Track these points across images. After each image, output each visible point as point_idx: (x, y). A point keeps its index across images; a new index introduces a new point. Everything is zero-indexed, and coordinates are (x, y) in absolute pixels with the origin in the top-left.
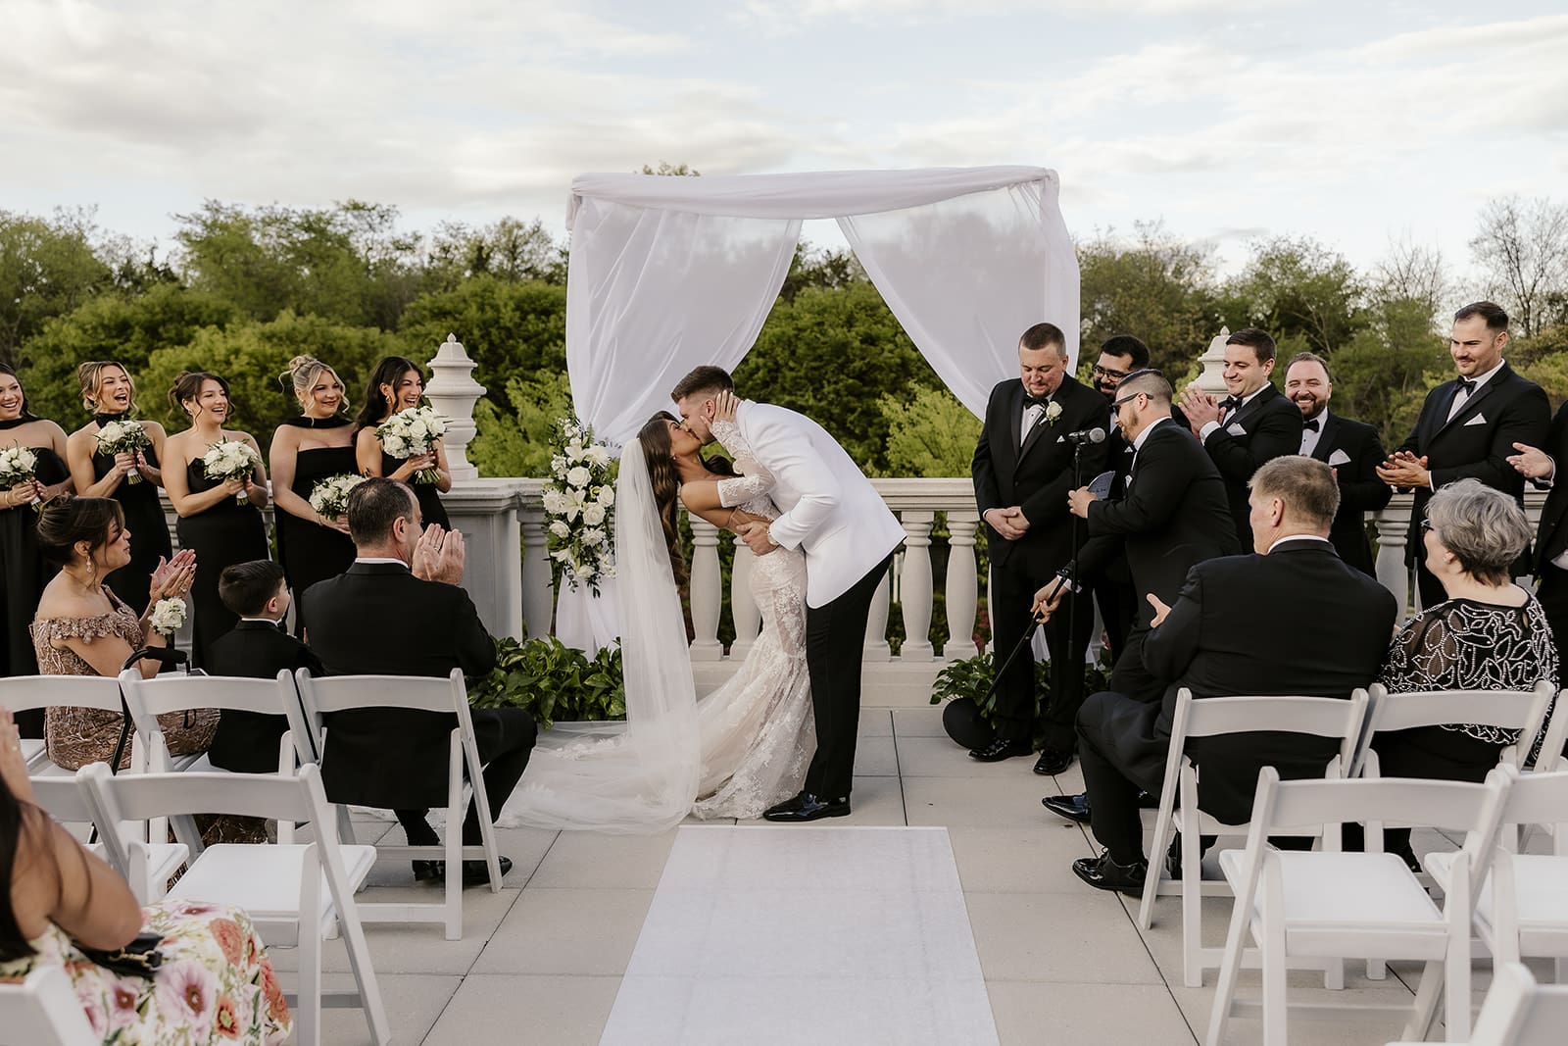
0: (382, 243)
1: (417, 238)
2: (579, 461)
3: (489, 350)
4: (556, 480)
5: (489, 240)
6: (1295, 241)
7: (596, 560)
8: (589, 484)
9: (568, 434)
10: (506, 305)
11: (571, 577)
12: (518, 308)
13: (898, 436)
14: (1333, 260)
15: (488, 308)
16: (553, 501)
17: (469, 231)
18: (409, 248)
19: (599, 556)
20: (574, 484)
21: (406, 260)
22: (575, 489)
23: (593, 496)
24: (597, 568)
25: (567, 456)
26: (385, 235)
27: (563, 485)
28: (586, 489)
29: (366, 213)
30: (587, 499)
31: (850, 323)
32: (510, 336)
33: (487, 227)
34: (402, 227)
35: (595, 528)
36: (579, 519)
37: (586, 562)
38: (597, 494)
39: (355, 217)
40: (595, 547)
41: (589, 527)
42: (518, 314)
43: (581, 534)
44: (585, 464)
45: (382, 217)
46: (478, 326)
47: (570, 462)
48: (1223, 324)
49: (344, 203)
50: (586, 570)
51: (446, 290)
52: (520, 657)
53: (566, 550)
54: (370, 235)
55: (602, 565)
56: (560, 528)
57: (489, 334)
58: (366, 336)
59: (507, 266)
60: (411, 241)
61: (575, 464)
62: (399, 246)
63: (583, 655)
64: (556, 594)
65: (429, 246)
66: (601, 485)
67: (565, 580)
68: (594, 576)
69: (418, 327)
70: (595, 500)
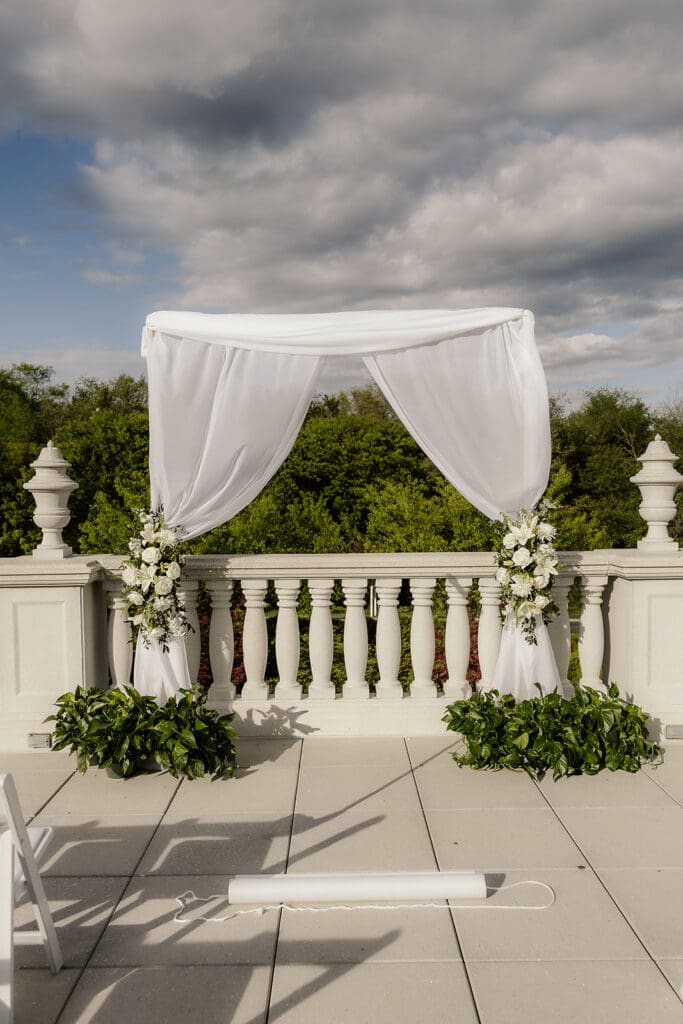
0: (43, 391)
1: (67, 387)
2: (152, 542)
3: (109, 457)
4: (132, 558)
5: (111, 388)
6: (612, 391)
7: (165, 622)
8: (160, 562)
9: (143, 520)
10: (121, 429)
11: (145, 637)
12: (128, 430)
13: (375, 512)
14: (635, 401)
15: (109, 431)
16: (129, 576)
17: (99, 383)
18: (61, 394)
19: (169, 619)
20: (148, 561)
21: (58, 400)
22: (148, 565)
23: (163, 571)
24: (167, 629)
25: (142, 538)
26: (45, 385)
27: (138, 563)
28: (158, 565)
29: (32, 372)
30: (158, 573)
31: (340, 440)
32: (123, 449)
33: (110, 381)
34: (55, 382)
35: (165, 596)
36: (151, 588)
37: (157, 625)
38: (167, 569)
39: (26, 374)
40: (166, 612)
41: (160, 596)
42: (128, 434)
43: (153, 601)
44: (157, 545)
45: (43, 374)
46: (102, 442)
47: (144, 543)
48: (655, 433)
49: (19, 364)
50: (156, 632)
51: (82, 419)
52: (102, 704)
53: (141, 615)
54: (35, 385)
55: (171, 626)
56: (135, 598)
57: (109, 448)
58: (27, 448)
59: (123, 403)
60: (62, 389)
61: (148, 545)
62: (54, 393)
63: (154, 701)
64: (134, 648)
65: (72, 393)
66: (169, 562)
67: (140, 640)
68: (165, 635)
69: (64, 443)
70: (165, 574)
